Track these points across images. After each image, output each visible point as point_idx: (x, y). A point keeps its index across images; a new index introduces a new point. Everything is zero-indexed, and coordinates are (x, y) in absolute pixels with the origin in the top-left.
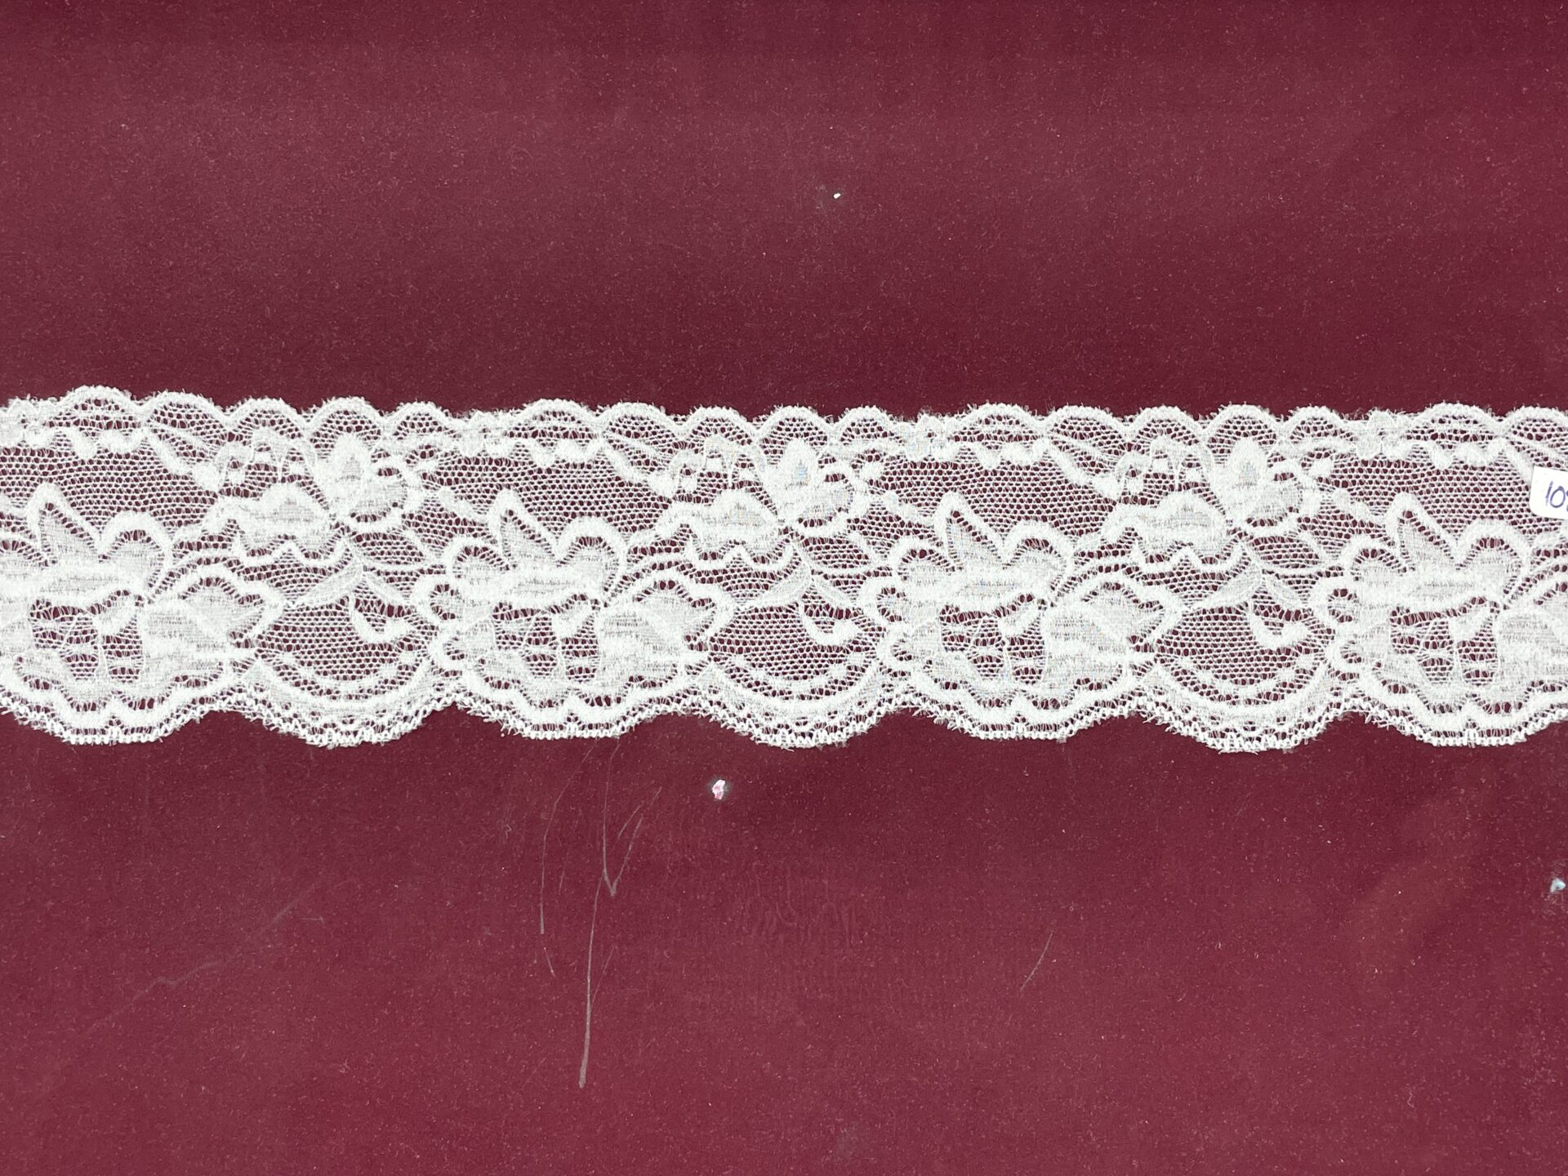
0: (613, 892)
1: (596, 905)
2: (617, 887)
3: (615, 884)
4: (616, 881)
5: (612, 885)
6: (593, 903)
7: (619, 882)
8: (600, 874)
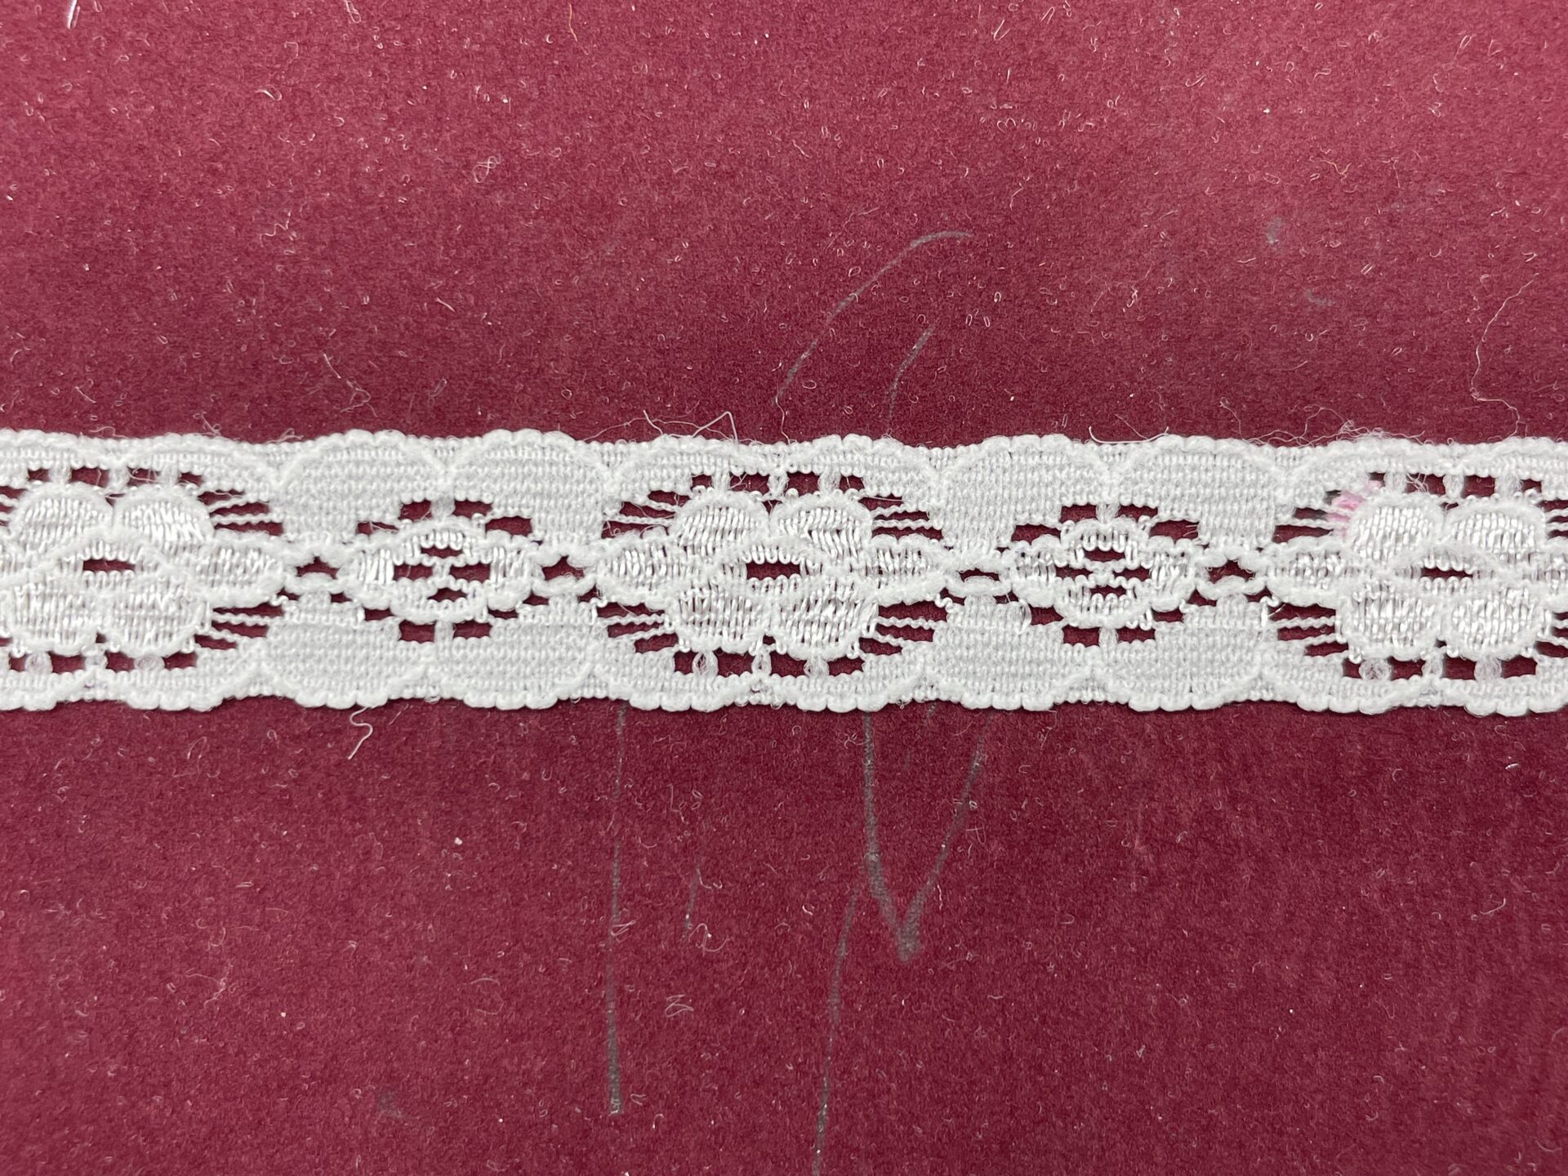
0: (907, 946)
1: (834, 1000)
2: (926, 923)
3: (915, 911)
4: (920, 899)
5: (902, 915)
6: (822, 992)
7: (931, 901)
8: (850, 873)
